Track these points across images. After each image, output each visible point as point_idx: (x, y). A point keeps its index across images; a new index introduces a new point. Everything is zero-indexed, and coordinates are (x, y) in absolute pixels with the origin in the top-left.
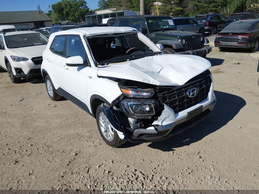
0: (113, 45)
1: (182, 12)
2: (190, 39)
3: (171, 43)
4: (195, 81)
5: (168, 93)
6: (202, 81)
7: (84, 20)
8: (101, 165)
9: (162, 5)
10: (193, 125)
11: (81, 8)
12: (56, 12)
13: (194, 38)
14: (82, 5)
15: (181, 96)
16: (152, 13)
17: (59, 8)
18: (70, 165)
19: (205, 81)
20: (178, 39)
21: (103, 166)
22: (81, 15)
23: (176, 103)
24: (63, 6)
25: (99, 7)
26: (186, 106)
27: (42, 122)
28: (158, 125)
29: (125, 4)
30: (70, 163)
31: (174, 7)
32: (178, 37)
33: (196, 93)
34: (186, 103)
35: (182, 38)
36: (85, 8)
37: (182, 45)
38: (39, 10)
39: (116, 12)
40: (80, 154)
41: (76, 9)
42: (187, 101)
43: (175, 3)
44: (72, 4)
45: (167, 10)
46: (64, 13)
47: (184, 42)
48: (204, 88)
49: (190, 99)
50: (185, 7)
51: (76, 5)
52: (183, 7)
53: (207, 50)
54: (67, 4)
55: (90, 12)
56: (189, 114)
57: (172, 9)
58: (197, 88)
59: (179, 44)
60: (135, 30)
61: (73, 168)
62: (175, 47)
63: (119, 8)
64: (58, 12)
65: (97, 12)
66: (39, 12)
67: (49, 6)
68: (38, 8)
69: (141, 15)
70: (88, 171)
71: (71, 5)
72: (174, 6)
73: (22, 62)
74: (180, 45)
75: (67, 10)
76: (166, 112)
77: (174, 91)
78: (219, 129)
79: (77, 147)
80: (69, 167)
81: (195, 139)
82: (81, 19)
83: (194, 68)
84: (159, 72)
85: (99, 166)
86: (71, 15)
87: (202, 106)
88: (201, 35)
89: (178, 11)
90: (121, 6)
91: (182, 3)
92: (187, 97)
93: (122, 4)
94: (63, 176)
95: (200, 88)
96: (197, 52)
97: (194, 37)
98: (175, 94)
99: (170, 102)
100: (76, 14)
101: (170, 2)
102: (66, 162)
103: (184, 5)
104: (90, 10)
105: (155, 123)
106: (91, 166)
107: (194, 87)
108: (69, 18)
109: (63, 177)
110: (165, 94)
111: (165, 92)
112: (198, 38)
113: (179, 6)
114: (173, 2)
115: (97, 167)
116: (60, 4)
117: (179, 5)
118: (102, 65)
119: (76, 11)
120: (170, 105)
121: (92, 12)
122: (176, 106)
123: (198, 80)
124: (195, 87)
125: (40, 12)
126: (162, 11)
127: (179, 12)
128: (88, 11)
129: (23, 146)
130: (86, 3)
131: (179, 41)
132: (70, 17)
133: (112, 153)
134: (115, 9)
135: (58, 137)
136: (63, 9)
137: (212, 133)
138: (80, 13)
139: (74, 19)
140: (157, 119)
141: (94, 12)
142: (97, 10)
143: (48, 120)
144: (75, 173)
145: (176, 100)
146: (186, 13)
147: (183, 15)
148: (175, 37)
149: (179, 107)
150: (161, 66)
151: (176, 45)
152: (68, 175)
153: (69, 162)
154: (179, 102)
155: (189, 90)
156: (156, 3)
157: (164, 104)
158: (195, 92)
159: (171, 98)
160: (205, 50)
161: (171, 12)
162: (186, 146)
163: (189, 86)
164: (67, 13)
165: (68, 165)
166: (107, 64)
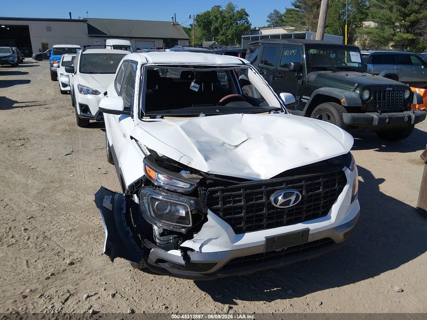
0: (193, 86)
1: (412, 43)
2: (380, 92)
3: (339, 94)
4: (296, 177)
5: (223, 191)
6: (318, 177)
7: (240, 43)
8: (92, 296)
9: (377, 28)
10: (281, 264)
11: (239, 22)
12: (200, 26)
13: (389, 91)
14: (241, 18)
15: (254, 202)
16: (355, 40)
17: (206, 20)
18: (50, 281)
19: (325, 180)
20: (356, 89)
21: (94, 298)
22: (236, 34)
23: (241, 213)
24: (211, 17)
25: (268, 23)
26: (265, 222)
27: (68, 196)
28: (192, 250)
29: (310, 21)
30: (53, 277)
31: (398, 32)
32: (356, 84)
33: (292, 202)
34: (267, 218)
35: (363, 87)
36: (244, 23)
37: (360, 101)
38: (174, 21)
39: (292, 33)
40: (79, 264)
41: (231, 24)
42: (269, 215)
43: (401, 25)
44: (227, 15)
45: (384, 37)
46: (212, 28)
47: (366, 95)
48: (319, 194)
49: (278, 210)
50: (420, 35)
51: (231, 18)
52: (416, 34)
53: (413, 116)
54: (219, 16)
55: (251, 31)
56: (269, 240)
57: (394, 35)
58: (301, 192)
59: (353, 98)
60: (244, 64)
61: (50, 287)
62: (344, 103)
63: (299, 26)
64: (203, 26)
65: (262, 31)
66: (173, 24)
67: (190, 16)
68: (173, 18)
69: (316, 39)
70: (66, 300)
71: (224, 17)
72: (398, 30)
73: (89, 96)
74: (355, 99)
75: (217, 25)
76: (212, 227)
77: (239, 189)
78: (354, 282)
79: (83, 251)
80: (46, 282)
81: (290, 292)
82: (235, 40)
83: (307, 149)
84: (237, 146)
85: (88, 297)
86: (221, 33)
87: (307, 230)
88: (407, 86)
89: (405, 39)
90: (304, 24)
91: (414, 26)
92: (270, 206)
93: (306, 20)
94: (27, 296)
95: (307, 192)
96: (389, 118)
97: (391, 89)
98: (240, 196)
99: (225, 210)
100: (230, 32)
101: (393, 23)
102: (48, 272)
103: (418, 31)
104: (252, 27)
105: (187, 244)
106: (77, 293)
107: (293, 187)
108: (217, 37)
109: (25, 297)
110: (216, 191)
111: (217, 188)
112: (398, 91)
113: (408, 32)
114: (398, 24)
115: (85, 296)
116: (207, 14)
117: (410, 30)
118: (151, 118)
119: (229, 28)
120: (225, 215)
121: (255, 31)
122: (241, 218)
123: (305, 174)
124: (297, 188)
125: (175, 24)
126: (375, 37)
127: (406, 42)
128: (247, 29)
129: (15, 227)
130: (248, 15)
131: (357, 93)
132: (219, 37)
133: (125, 278)
134: (292, 28)
135: (70, 224)
136: (210, 23)
137: (333, 287)
138: (236, 31)
139: (224, 40)
140: (191, 237)
141: (259, 30)
142: (264, 28)
143: (79, 193)
144: (46, 297)
145: (241, 207)
146: (421, 46)
147: (414, 48)
148: (351, 83)
149: (247, 222)
150: (248, 135)
151: (347, 99)
152: (34, 297)
153: (53, 274)
154: (247, 213)
155: (277, 192)
156: (366, 23)
157: (209, 211)
158: (293, 198)
159: (230, 202)
160: (410, 117)
161: (392, 40)
162: (262, 302)
163: (281, 183)
164: (216, 29)
165: (48, 278)
166: (160, 118)
